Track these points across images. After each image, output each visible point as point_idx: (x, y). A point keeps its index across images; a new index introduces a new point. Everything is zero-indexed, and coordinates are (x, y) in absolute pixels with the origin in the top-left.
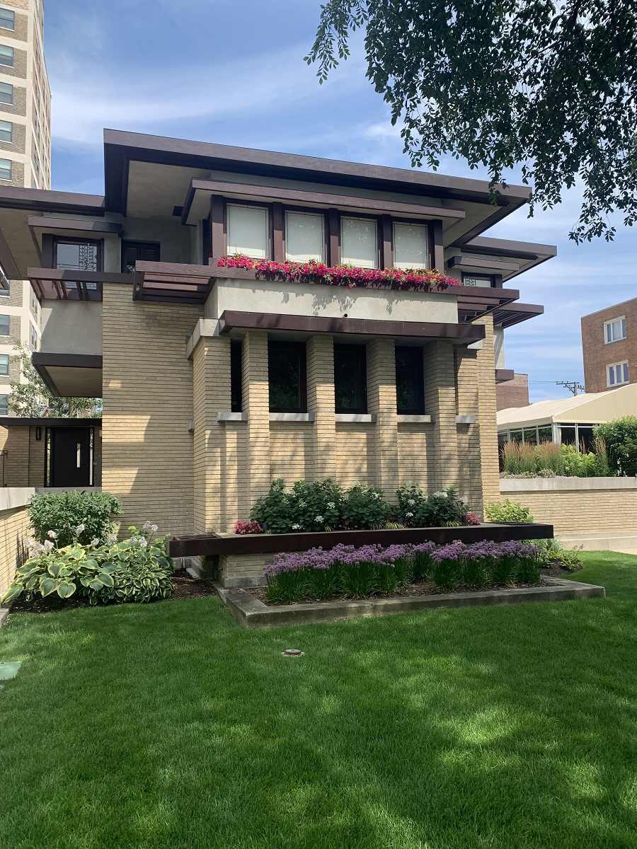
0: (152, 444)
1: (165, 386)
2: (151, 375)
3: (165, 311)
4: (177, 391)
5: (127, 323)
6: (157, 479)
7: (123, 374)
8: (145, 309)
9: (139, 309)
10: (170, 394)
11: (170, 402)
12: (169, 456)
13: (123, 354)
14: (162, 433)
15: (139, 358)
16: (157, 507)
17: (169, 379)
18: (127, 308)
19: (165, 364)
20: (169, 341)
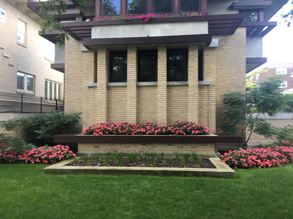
5: (74, 49)
7: (72, 70)
13: (72, 62)
15: (78, 63)
18: (74, 43)
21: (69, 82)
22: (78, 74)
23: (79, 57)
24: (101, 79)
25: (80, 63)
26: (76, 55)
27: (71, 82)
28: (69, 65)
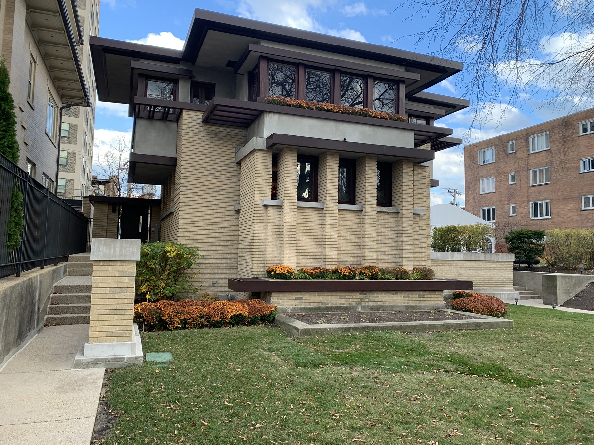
0: (211, 218)
1: (221, 180)
2: (212, 172)
3: (222, 130)
4: (228, 184)
5: (197, 137)
6: (214, 241)
7: (194, 171)
8: (210, 129)
9: (206, 128)
10: (224, 186)
11: (223, 191)
12: (222, 226)
13: (195, 157)
14: (218, 211)
15: (205, 161)
16: (212, 260)
17: (223, 175)
18: (198, 127)
19: (221, 165)
20: (224, 150)
21: (188, 191)
22: (204, 179)
23: (207, 151)
25: (208, 161)
26: (201, 148)
27: (192, 191)
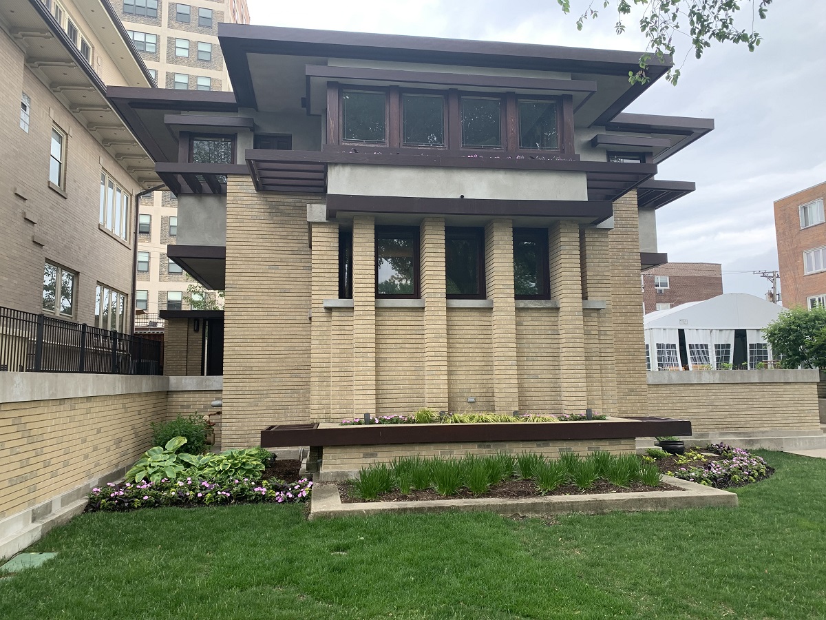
0: (273, 333)
1: (287, 275)
2: (273, 263)
3: (287, 200)
4: (298, 279)
5: (250, 213)
6: (278, 368)
7: (246, 263)
8: (269, 199)
9: (262, 199)
10: (292, 283)
11: (291, 291)
12: (289, 344)
13: (246, 244)
14: (283, 322)
15: (262, 248)
16: (277, 396)
17: (290, 268)
18: (251, 198)
19: (287, 252)
20: (291, 230)
21: (237, 294)
22: (260, 275)
23: (265, 233)
24: (364, 290)
25: (267, 248)
26: (256, 229)
27: (243, 294)
28: (236, 251)
